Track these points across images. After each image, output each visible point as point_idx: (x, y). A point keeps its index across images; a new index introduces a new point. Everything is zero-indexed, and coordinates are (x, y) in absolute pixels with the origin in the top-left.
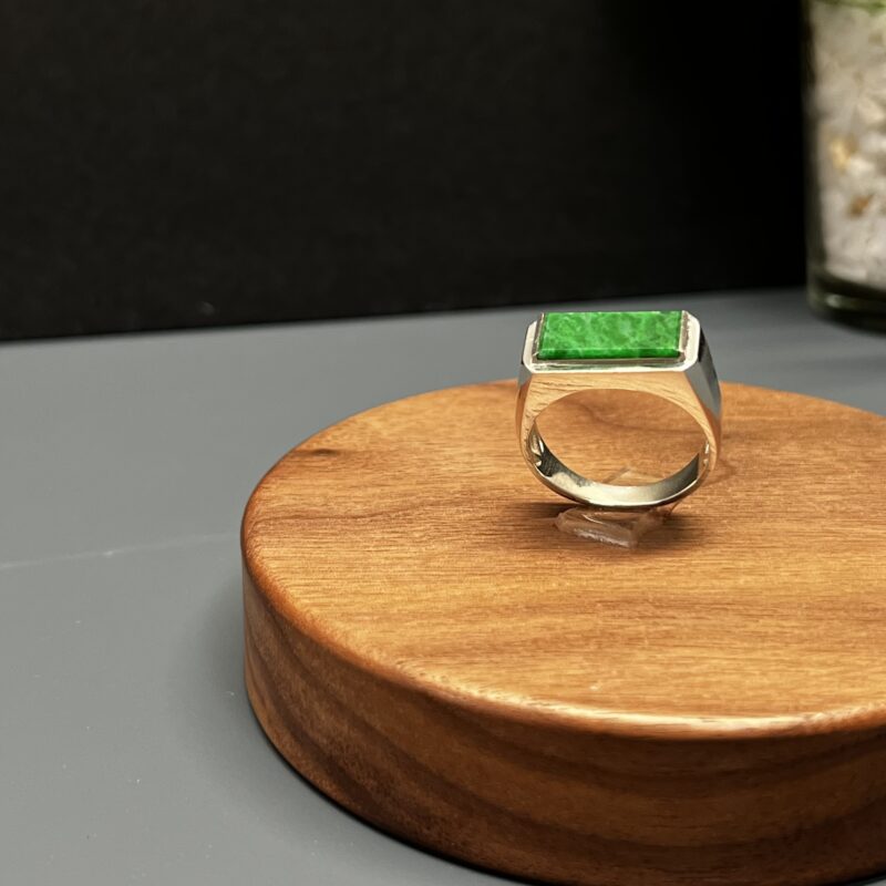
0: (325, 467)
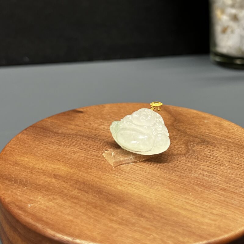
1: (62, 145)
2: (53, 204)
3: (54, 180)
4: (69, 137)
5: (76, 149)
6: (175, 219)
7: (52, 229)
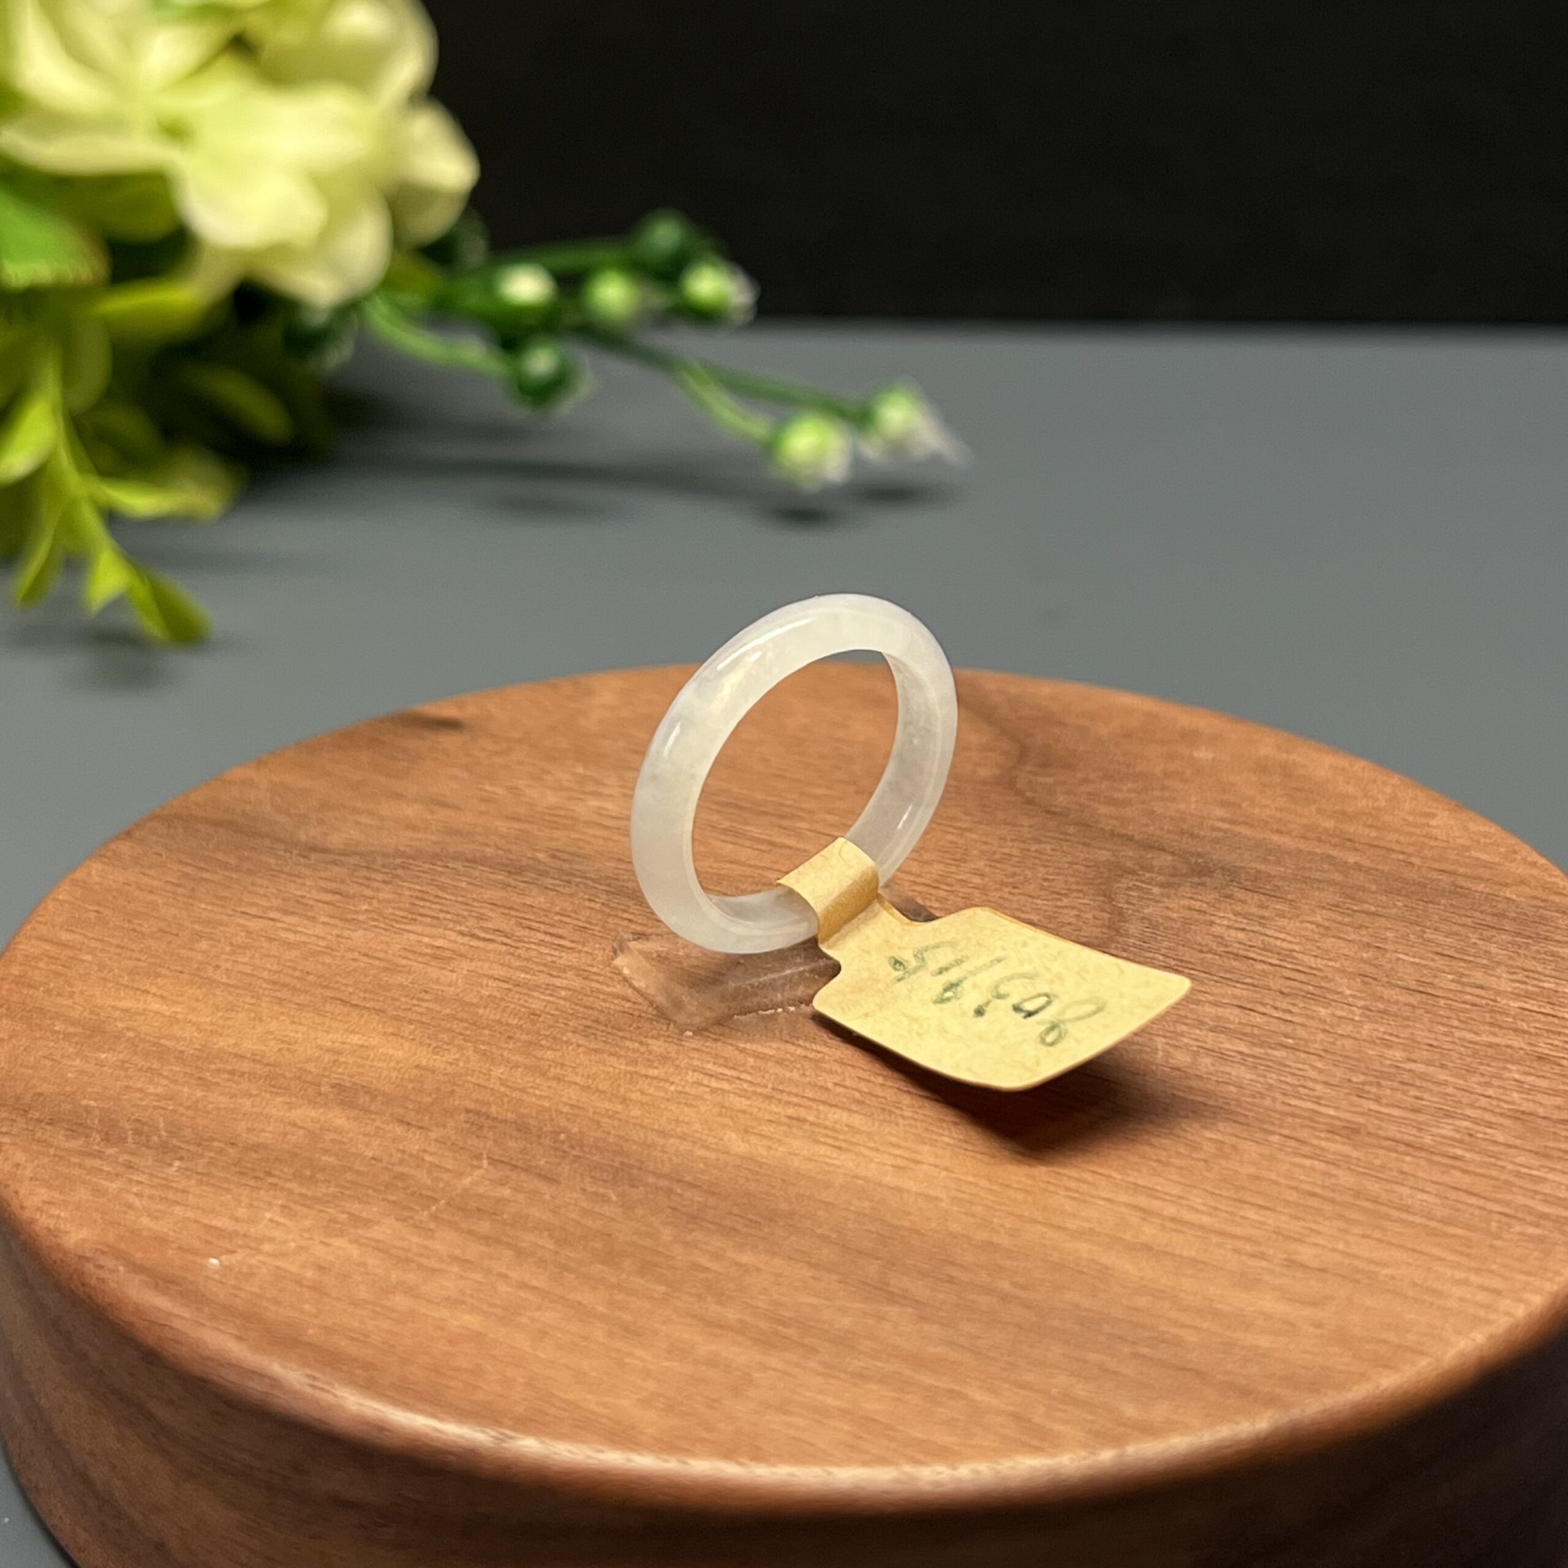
1: (361, 918)
2: (354, 1251)
3: (338, 1118)
4: (400, 872)
5: (447, 939)
6: (1086, 1303)
7: (370, 1387)
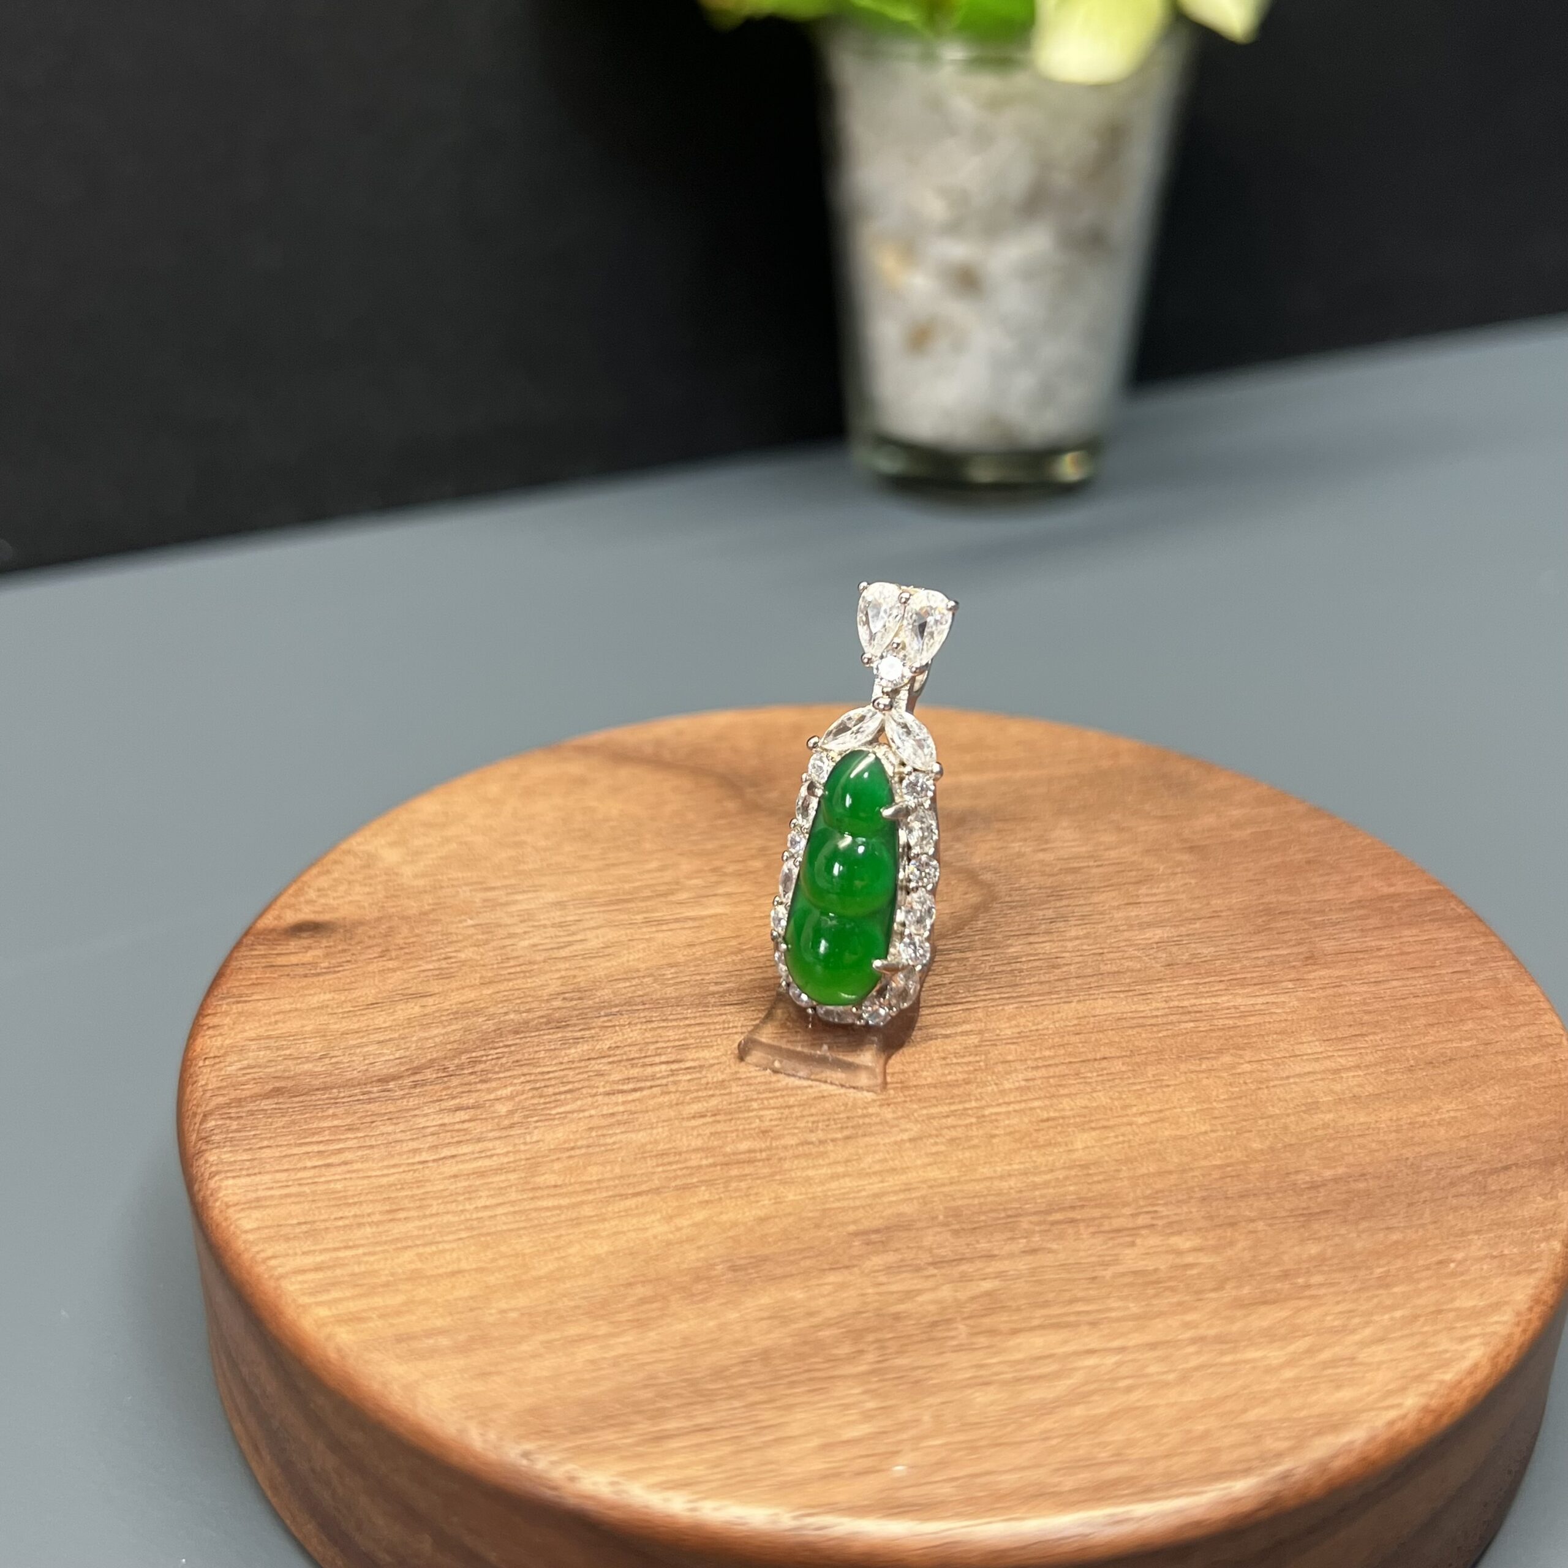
0: (314, 964)
5: (607, 1104)
